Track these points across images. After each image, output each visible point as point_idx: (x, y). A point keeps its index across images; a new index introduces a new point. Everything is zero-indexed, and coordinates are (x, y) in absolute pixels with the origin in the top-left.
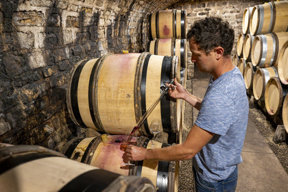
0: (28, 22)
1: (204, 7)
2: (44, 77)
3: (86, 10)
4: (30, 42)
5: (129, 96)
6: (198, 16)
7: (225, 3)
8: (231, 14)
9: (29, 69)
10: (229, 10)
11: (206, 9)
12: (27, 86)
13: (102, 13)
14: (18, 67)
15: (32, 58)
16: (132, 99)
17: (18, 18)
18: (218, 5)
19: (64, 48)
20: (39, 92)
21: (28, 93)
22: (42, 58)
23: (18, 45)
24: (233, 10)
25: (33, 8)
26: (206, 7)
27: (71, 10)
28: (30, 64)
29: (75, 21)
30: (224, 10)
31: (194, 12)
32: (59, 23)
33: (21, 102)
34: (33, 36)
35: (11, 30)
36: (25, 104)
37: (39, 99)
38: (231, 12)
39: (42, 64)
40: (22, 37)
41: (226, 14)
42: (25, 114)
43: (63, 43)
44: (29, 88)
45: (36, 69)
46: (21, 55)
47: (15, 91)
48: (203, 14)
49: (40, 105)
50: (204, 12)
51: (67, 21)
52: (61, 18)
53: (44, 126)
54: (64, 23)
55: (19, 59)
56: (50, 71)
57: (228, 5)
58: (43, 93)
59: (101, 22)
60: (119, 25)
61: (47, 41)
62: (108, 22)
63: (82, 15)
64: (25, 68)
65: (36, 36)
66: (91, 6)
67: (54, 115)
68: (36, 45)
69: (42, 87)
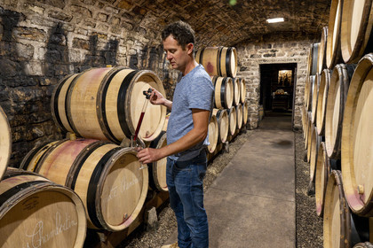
0: (29, 37)
1: (270, 47)
2: (40, 85)
3: (99, 36)
4: (29, 53)
5: (93, 98)
6: (263, 58)
7: (295, 45)
8: (301, 57)
9: (24, 74)
10: (299, 52)
11: (273, 51)
12: (20, 88)
13: (122, 41)
14: (13, 70)
15: (28, 66)
16: (95, 101)
17: (18, 32)
18: (286, 46)
19: (68, 65)
20: (32, 97)
21: (20, 94)
22: (40, 68)
23: (16, 54)
24: (303, 51)
25: (34, 26)
26: (272, 48)
27: (78, 33)
28: (26, 71)
29: (85, 44)
30: (293, 51)
31: (258, 53)
32: (64, 43)
33: (11, 99)
34: (33, 48)
35: (9, 40)
36: (15, 102)
37: (32, 102)
38: (302, 54)
39: (39, 73)
40: (21, 48)
41: (295, 57)
42: (13, 111)
43: (68, 61)
44: (22, 90)
45: (31, 76)
46: (18, 61)
47: (7, 89)
48: (268, 55)
49: (31, 107)
50: (270, 53)
51: (74, 42)
52: (66, 39)
53: (33, 127)
54: (70, 44)
55: (14, 64)
56: (48, 81)
57: (297, 47)
58: (36, 98)
59: (121, 50)
60: (149, 57)
61: (48, 55)
62: (133, 52)
63: (94, 39)
64: (20, 73)
65: (36, 49)
66: (105, 33)
67: (47, 121)
68: (36, 57)
69: (36, 93)
